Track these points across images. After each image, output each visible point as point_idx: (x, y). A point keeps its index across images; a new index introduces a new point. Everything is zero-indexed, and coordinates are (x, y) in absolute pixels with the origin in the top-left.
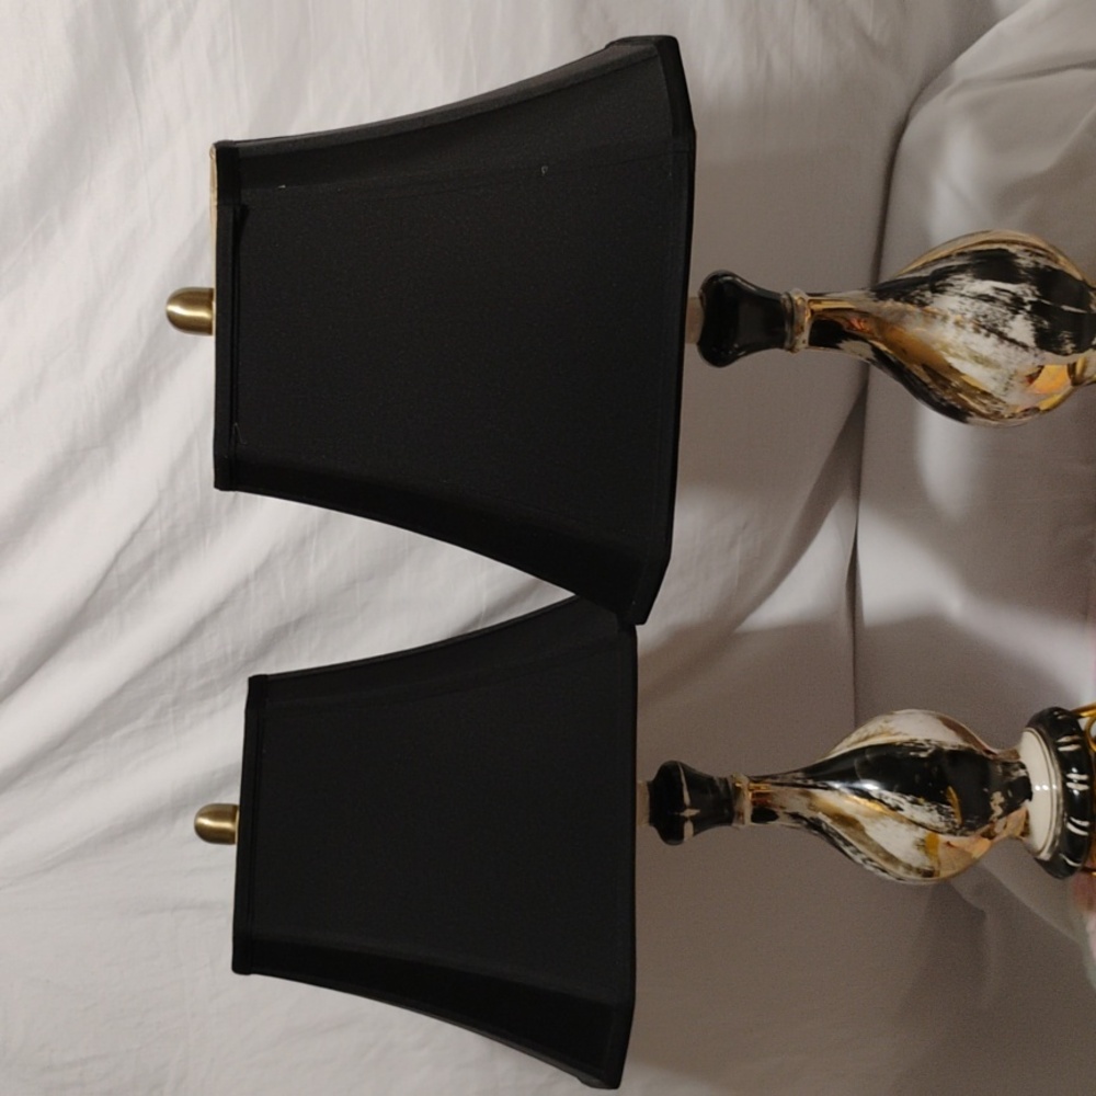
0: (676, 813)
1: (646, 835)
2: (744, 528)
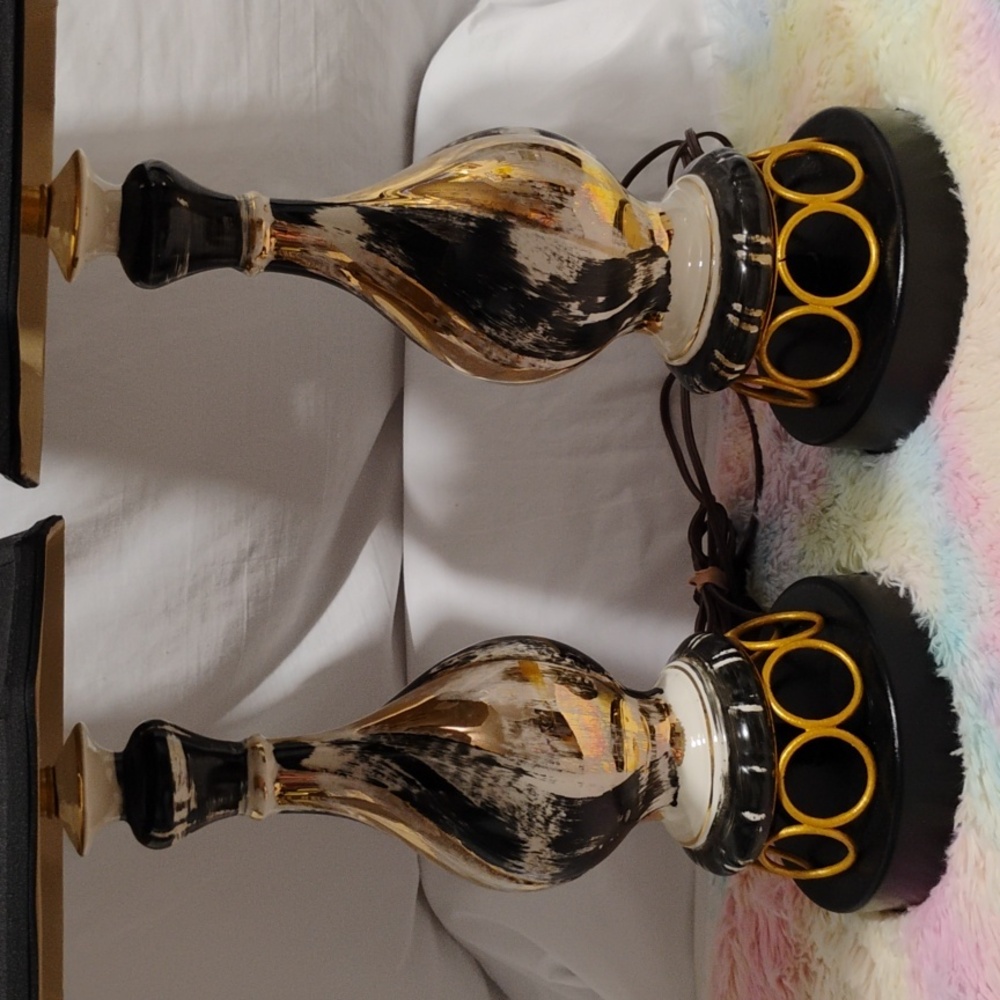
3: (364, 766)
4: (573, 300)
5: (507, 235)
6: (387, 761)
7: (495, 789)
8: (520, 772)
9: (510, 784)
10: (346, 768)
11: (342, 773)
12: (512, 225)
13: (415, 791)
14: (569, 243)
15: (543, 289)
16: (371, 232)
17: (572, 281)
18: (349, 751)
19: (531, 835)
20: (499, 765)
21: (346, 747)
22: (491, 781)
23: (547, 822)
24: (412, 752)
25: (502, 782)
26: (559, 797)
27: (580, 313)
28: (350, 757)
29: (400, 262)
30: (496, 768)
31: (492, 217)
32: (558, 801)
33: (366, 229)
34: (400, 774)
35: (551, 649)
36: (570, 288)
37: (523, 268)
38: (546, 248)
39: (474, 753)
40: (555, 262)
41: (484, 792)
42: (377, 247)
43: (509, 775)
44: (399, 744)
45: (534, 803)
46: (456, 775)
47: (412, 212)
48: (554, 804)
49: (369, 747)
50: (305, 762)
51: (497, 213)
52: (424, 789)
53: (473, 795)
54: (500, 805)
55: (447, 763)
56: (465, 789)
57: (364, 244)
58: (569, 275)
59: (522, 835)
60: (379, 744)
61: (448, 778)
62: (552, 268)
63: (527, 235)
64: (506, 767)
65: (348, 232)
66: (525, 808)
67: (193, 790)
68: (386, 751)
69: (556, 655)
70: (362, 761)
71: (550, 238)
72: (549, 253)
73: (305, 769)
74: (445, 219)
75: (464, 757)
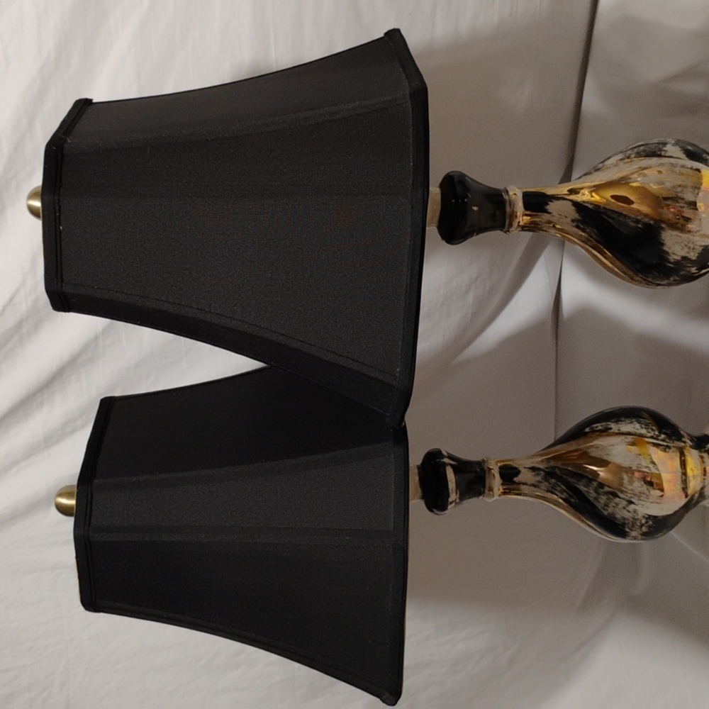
0: (438, 460)
1: (417, 505)
2: (476, 280)
3: (547, 484)
4: (693, 267)
5: (659, 235)
6: (559, 483)
7: (616, 509)
8: (631, 502)
9: (624, 508)
10: (537, 483)
11: (535, 486)
12: (663, 229)
13: (572, 500)
14: (696, 238)
15: (677, 263)
16: (580, 218)
17: (694, 258)
18: (538, 475)
19: (632, 530)
20: (619, 497)
21: (537, 472)
22: (614, 505)
23: (642, 525)
24: (572, 481)
25: (620, 506)
26: (650, 516)
27: (696, 271)
28: (539, 478)
29: (594, 236)
30: (617, 499)
31: (652, 222)
32: (649, 517)
33: (577, 216)
34: (565, 491)
35: (654, 428)
36: (693, 262)
37: (667, 253)
38: (682, 242)
39: (607, 489)
40: (686, 250)
41: (610, 510)
42: (582, 226)
43: (625, 503)
44: (566, 475)
45: (636, 517)
46: (596, 499)
47: (604, 211)
48: (647, 519)
49: (550, 474)
50: (515, 479)
51: (655, 220)
52: (577, 501)
53: (604, 509)
54: (618, 516)
55: (591, 491)
56: (600, 507)
57: (574, 224)
58: (693, 256)
59: (627, 530)
60: (555, 473)
61: (591, 499)
62: (683, 253)
63: (672, 235)
64: (623, 499)
65: (566, 217)
66: (631, 519)
67: (458, 495)
68: (559, 478)
69: (657, 433)
70: (545, 481)
71: (685, 236)
72: (683, 245)
73: (515, 483)
74: (623, 220)
75: (601, 490)
